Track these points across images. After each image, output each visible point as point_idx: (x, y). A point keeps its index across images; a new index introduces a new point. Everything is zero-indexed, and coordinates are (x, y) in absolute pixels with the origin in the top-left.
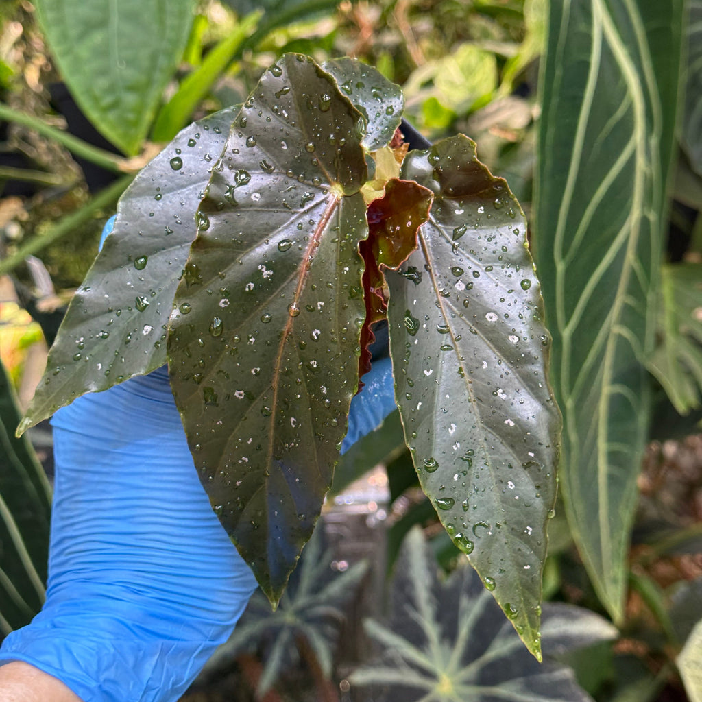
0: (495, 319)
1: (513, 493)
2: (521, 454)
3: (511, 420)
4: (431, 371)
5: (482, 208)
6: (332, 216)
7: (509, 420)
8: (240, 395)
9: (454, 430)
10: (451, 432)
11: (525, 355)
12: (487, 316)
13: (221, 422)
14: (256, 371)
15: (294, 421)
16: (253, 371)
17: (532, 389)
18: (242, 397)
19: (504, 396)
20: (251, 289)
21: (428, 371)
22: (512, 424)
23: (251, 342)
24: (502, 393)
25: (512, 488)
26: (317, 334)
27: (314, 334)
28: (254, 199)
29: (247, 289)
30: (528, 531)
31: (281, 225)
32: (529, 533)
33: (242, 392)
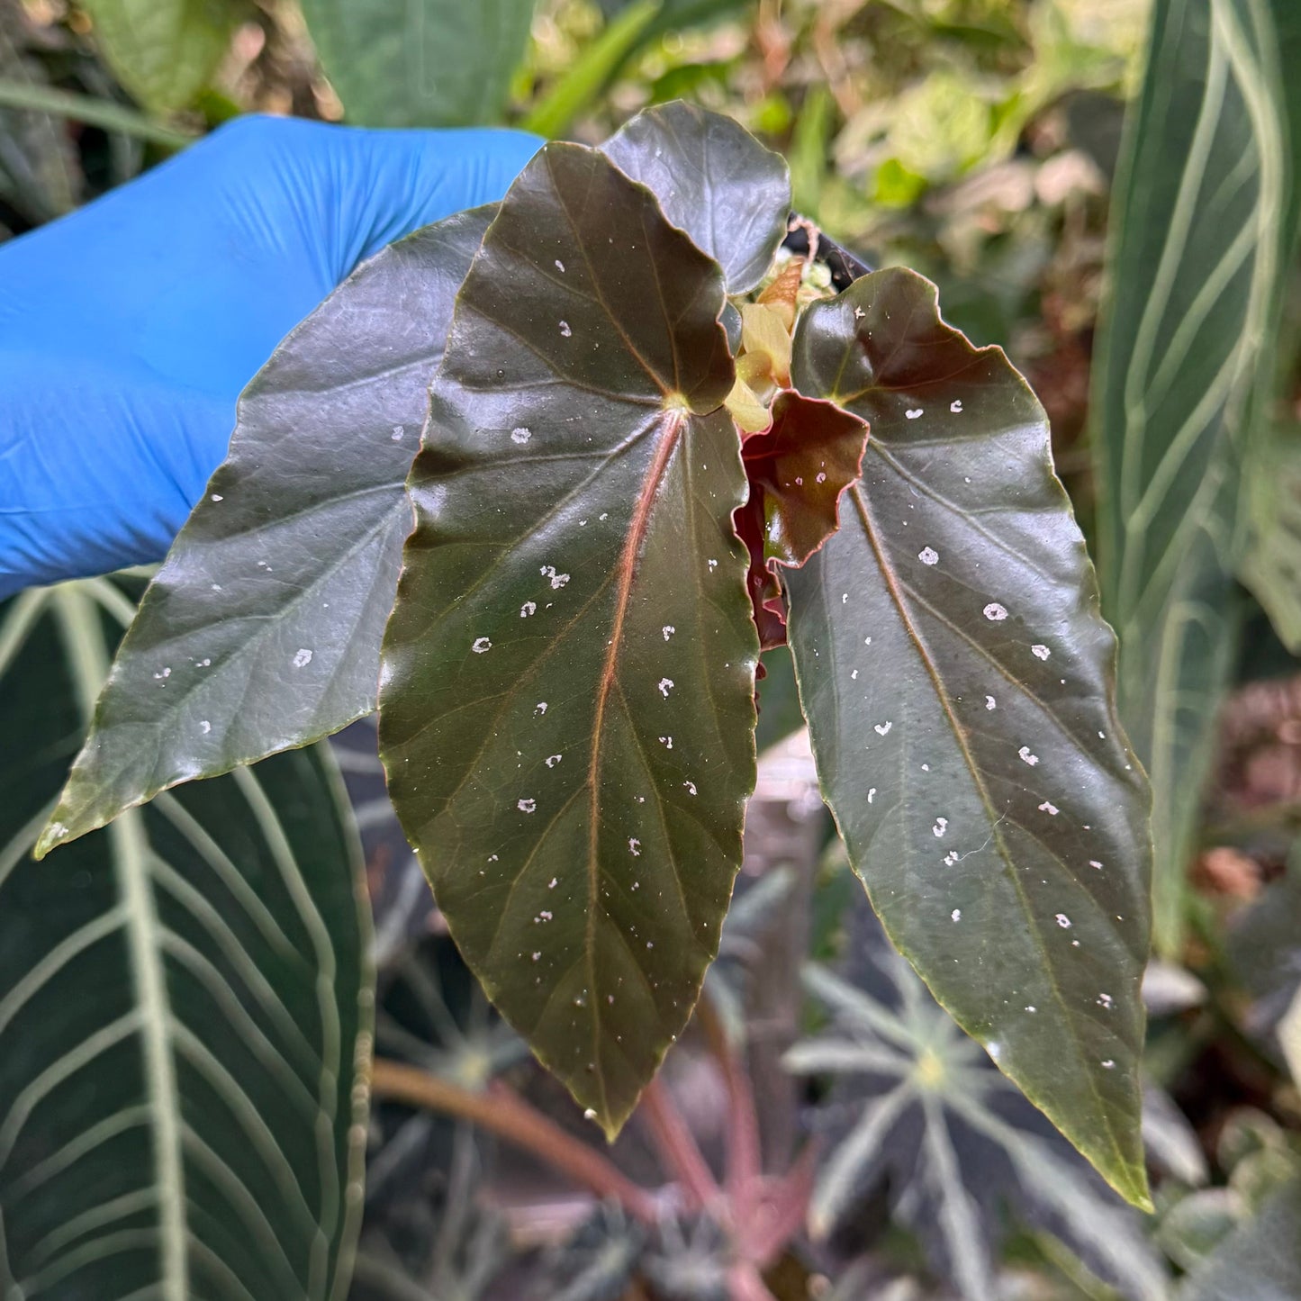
0: (1002, 615)
1: (1067, 935)
2: (1076, 864)
3: (1051, 804)
4: (889, 725)
5: (958, 403)
6: (673, 456)
7: (1047, 803)
8: (528, 806)
9: (943, 830)
10: (938, 833)
11: (1067, 681)
12: (987, 611)
13: (495, 857)
14: (554, 761)
15: (635, 845)
16: (549, 762)
17: (1085, 742)
18: (532, 810)
19: (1033, 760)
20: (532, 613)
21: (883, 726)
22: (1054, 811)
23: (541, 709)
24: (1029, 755)
25: (1065, 926)
26: (666, 687)
27: (661, 687)
28: (517, 440)
29: (523, 615)
30: (1104, 1001)
31: (576, 484)
32: (1106, 1005)
33: (532, 801)
